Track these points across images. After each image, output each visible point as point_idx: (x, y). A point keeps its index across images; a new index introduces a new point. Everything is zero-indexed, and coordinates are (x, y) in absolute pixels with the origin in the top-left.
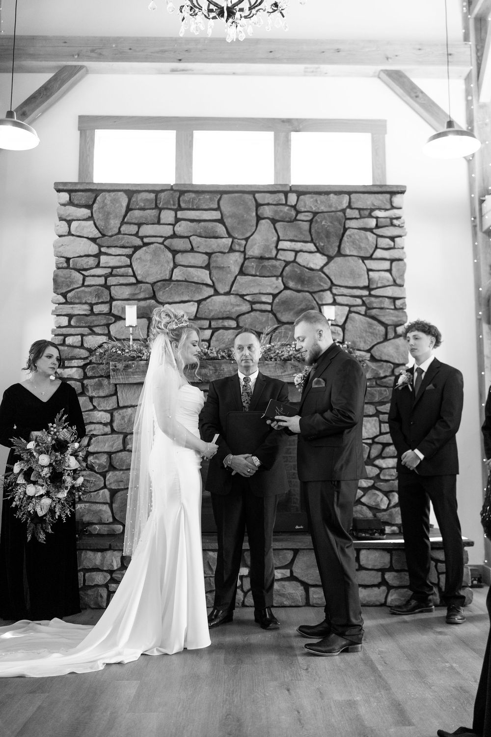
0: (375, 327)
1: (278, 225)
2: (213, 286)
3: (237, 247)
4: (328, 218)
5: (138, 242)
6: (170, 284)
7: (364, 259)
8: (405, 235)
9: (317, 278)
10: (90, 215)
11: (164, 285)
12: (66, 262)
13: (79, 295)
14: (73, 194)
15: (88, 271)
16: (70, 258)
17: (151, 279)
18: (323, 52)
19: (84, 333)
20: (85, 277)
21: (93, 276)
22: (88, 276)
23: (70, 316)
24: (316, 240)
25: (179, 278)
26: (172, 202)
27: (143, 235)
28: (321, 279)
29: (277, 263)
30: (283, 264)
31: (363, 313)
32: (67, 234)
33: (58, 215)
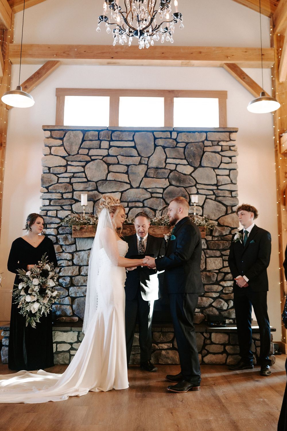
0: (220, 207)
1: (166, 150)
2: (130, 184)
3: (143, 162)
4: (194, 146)
5: (88, 159)
6: (106, 182)
7: (214, 169)
8: (238, 156)
9: (188, 180)
10: (62, 144)
11: (102, 183)
12: (48, 170)
13: (55, 188)
14: (52, 132)
15: (60, 175)
16: (51, 168)
17: (96, 180)
18: (192, 53)
19: (58, 209)
20: (58, 178)
21: (63, 177)
22: (60, 178)
23: (50, 200)
24: (188, 158)
25: (111, 179)
26: (107, 137)
27: (91, 155)
28: (190, 180)
29: (166, 171)
30: (169, 171)
31: (214, 199)
32: (49, 154)
33: (44, 144)
